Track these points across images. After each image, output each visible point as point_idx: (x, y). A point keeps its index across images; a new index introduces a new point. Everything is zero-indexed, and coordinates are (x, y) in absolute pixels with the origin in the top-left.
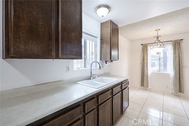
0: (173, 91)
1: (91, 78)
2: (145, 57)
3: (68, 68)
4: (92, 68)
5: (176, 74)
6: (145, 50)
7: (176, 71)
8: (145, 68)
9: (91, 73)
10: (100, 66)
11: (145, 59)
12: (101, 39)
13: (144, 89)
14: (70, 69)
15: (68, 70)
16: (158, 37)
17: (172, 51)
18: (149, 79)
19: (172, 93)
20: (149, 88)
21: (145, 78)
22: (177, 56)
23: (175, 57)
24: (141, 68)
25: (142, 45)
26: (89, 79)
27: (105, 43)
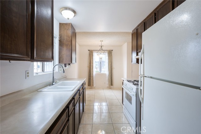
0: (108, 86)
1: (54, 83)
2: (92, 61)
3: (28, 73)
4: (54, 72)
5: (109, 73)
6: (91, 55)
7: (109, 71)
8: (92, 70)
9: (53, 77)
10: (63, 70)
11: (91, 63)
12: (59, 40)
13: (90, 88)
14: (29, 74)
15: (28, 76)
16: (101, 47)
17: (108, 57)
18: (94, 79)
19: (108, 87)
20: (94, 86)
21: (91, 78)
22: (110, 61)
23: (109, 62)
24: (88, 70)
25: (89, 50)
26: (51, 84)
27: (65, 46)
